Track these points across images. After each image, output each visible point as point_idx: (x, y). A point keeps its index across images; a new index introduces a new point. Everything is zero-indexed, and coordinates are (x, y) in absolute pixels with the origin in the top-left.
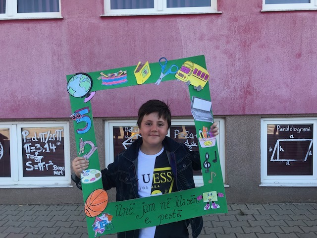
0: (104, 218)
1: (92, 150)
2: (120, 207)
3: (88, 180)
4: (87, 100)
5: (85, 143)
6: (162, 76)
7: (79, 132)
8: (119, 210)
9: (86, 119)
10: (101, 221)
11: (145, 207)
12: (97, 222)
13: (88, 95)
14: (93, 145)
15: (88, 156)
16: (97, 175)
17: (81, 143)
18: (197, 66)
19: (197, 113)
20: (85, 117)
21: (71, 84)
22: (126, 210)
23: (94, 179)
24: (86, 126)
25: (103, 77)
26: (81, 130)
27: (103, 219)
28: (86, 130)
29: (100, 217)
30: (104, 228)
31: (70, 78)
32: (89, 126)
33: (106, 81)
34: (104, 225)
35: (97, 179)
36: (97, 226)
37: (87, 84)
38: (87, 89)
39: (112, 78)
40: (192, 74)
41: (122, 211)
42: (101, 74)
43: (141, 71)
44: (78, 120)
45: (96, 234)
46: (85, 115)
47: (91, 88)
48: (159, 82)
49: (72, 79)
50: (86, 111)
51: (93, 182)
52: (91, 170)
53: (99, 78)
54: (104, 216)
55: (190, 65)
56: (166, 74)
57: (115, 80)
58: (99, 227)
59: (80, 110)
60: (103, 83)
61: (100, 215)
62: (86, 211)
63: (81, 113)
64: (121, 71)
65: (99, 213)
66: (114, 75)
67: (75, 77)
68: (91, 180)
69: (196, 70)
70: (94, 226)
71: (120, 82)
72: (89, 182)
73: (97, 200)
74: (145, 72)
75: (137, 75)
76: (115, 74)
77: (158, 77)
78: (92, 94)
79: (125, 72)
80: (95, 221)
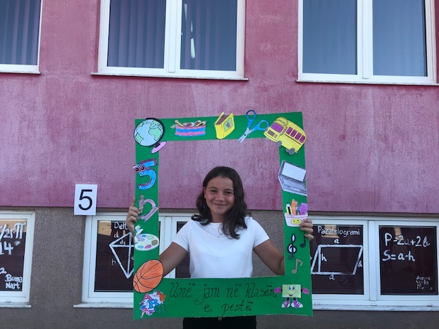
0: (155, 296)
1: (151, 211)
2: (176, 285)
3: (142, 247)
4: (155, 150)
5: (145, 201)
6: (248, 132)
7: (140, 187)
8: (174, 289)
9: (151, 173)
10: (150, 300)
11: (207, 291)
12: (146, 301)
13: (157, 144)
14: (154, 205)
15: (146, 218)
16: (154, 242)
17: (141, 201)
18: (291, 125)
19: (286, 182)
20: (151, 171)
21: (139, 129)
22: (183, 291)
23: (150, 246)
24: (149, 182)
25: (178, 126)
26: (143, 185)
27: (153, 297)
28: (150, 186)
29: (150, 295)
30: (153, 309)
31: (138, 123)
32: (153, 182)
33: (181, 131)
34: (154, 305)
35: (153, 247)
36: (145, 304)
37: (158, 132)
38: (158, 137)
39: (188, 129)
40: (285, 133)
41: (178, 291)
42: (176, 121)
43: (223, 124)
44: (142, 173)
45: (143, 314)
46: (151, 168)
47: (161, 138)
48: (243, 138)
49: (141, 124)
50: (152, 164)
51: (148, 249)
52: (147, 235)
53: (173, 127)
54: (155, 293)
55: (283, 123)
56: (253, 130)
57: (191, 131)
58: (148, 307)
59: (145, 161)
60: (177, 133)
61: (151, 292)
62: (134, 284)
63: (146, 165)
64: (199, 121)
65: (150, 290)
66: (191, 124)
67: (145, 122)
68: (146, 247)
69: (290, 129)
70: (142, 304)
71: (196, 133)
72: (144, 249)
73: (149, 273)
74: (228, 125)
75: (218, 128)
76: (193, 123)
77: (243, 133)
78: (163, 144)
79: (204, 123)
80: (143, 299)
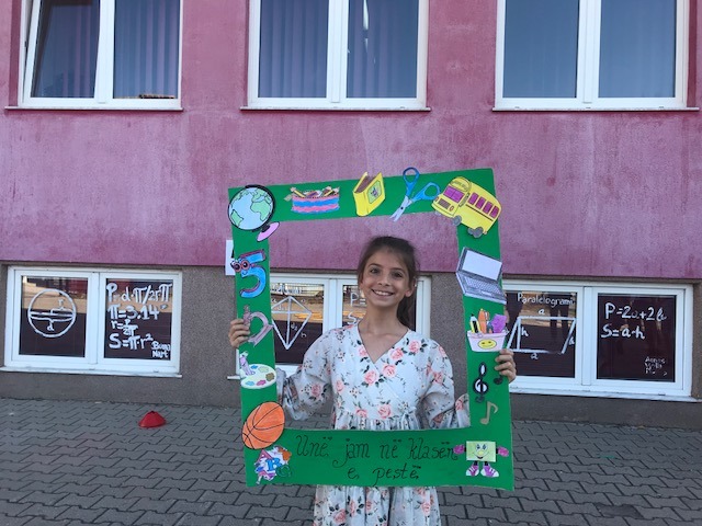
1: (263, 330)
3: (252, 383)
4: (262, 236)
5: (253, 315)
6: (406, 202)
7: (244, 294)
8: (302, 445)
9: (258, 272)
10: (270, 459)
11: (351, 448)
12: (263, 460)
13: (265, 227)
14: (265, 320)
15: (256, 340)
16: (270, 377)
17: (247, 315)
18: (476, 189)
19: (470, 282)
20: (257, 269)
21: (236, 204)
22: (315, 447)
23: (263, 382)
24: (256, 285)
25: (295, 196)
26: (248, 291)
27: (273, 456)
28: (257, 293)
29: (269, 452)
30: (274, 471)
31: (234, 194)
32: (262, 285)
33: (301, 205)
34: (275, 466)
35: (268, 384)
36: (262, 465)
37: (265, 208)
38: (265, 216)
39: (312, 201)
40: (467, 203)
41: (309, 447)
42: (293, 189)
43: (366, 191)
44: (244, 273)
45: (260, 479)
46: (257, 264)
47: (271, 216)
48: (399, 213)
49: (238, 196)
50: (260, 257)
51: (261, 387)
52: (259, 365)
53: (288, 198)
54: (275, 450)
55: (463, 186)
56: (414, 200)
57: (317, 203)
58: (266, 469)
59: (249, 254)
60: (295, 209)
61: (270, 448)
62: (244, 437)
63: (250, 259)
64: (329, 188)
65: (267, 445)
66: (315, 193)
67: (244, 192)
68: (258, 384)
70: (257, 465)
71: (325, 208)
72: (255, 387)
73: (265, 420)
74: (375, 193)
75: (358, 197)
78: (273, 226)
79: (336, 190)
80: (259, 458)
